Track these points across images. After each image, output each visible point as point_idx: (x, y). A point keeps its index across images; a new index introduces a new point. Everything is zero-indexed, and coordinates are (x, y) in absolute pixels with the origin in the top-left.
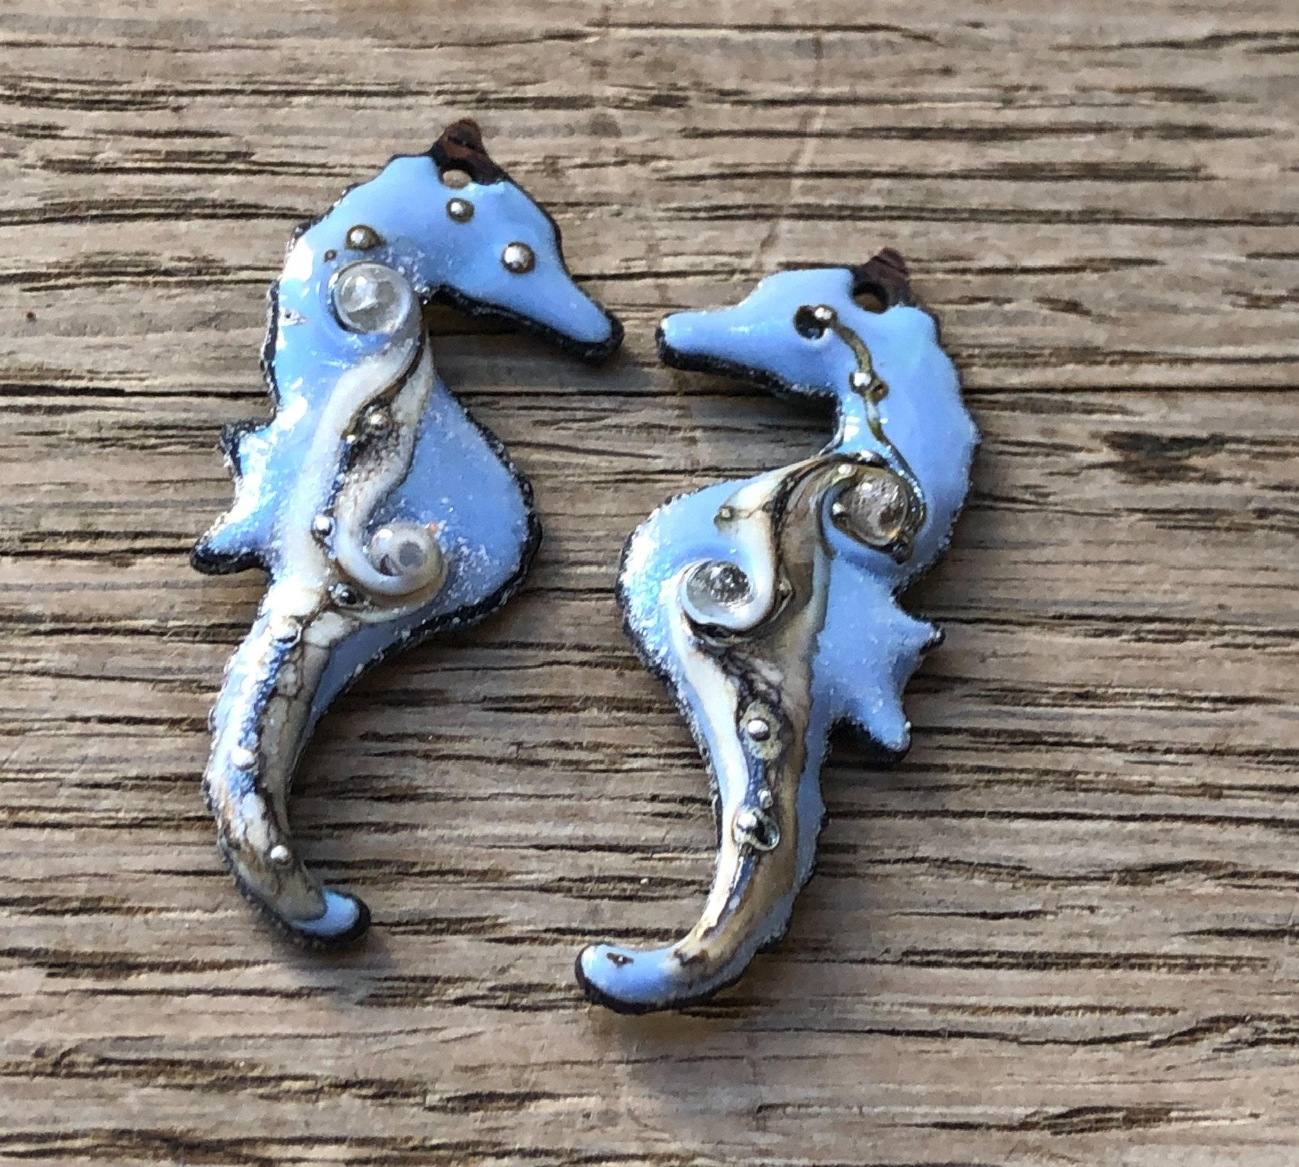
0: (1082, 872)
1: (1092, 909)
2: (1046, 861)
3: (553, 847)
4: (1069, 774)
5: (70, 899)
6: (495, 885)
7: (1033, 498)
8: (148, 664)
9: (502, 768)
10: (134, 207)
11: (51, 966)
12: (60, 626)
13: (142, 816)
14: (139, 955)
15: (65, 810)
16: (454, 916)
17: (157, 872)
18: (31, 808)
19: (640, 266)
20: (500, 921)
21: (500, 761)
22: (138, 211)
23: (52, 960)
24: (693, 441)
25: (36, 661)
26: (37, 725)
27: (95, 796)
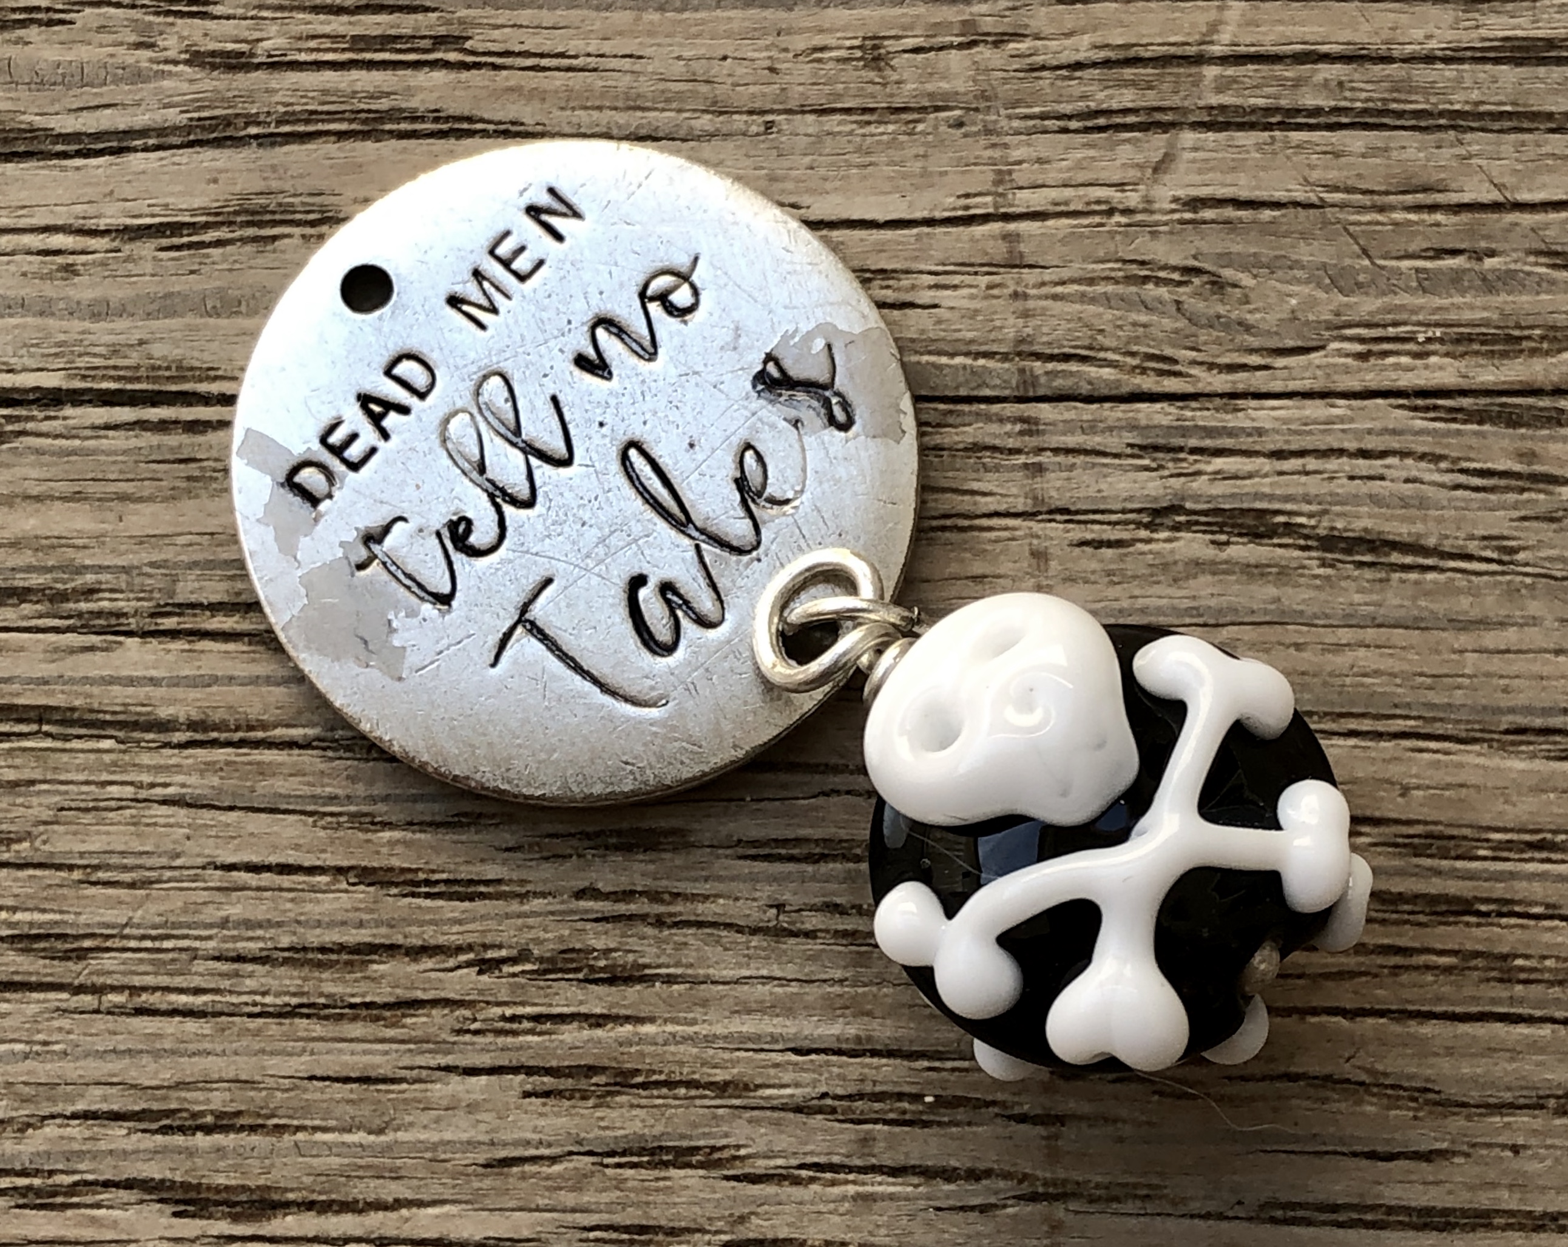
0: (1508, 1097)
1: (1516, 1149)
2: (1460, 1081)
3: (817, 1051)
4: (1505, 957)
5: (202, 1114)
6: (737, 1102)
7: (1495, 555)
8: (306, 790)
9: (755, 941)
10: (307, 122)
11: (177, 1202)
12: (198, 736)
13: (294, 1001)
14: (286, 1190)
15: (198, 991)
16: (685, 1144)
17: (312, 1078)
18: (155, 989)
19: (984, 205)
20: (743, 1152)
21: (755, 931)
22: (311, 128)
23: (179, 1195)
24: (1039, 469)
25: (166, 785)
26: (168, 874)
27: (236, 974)
